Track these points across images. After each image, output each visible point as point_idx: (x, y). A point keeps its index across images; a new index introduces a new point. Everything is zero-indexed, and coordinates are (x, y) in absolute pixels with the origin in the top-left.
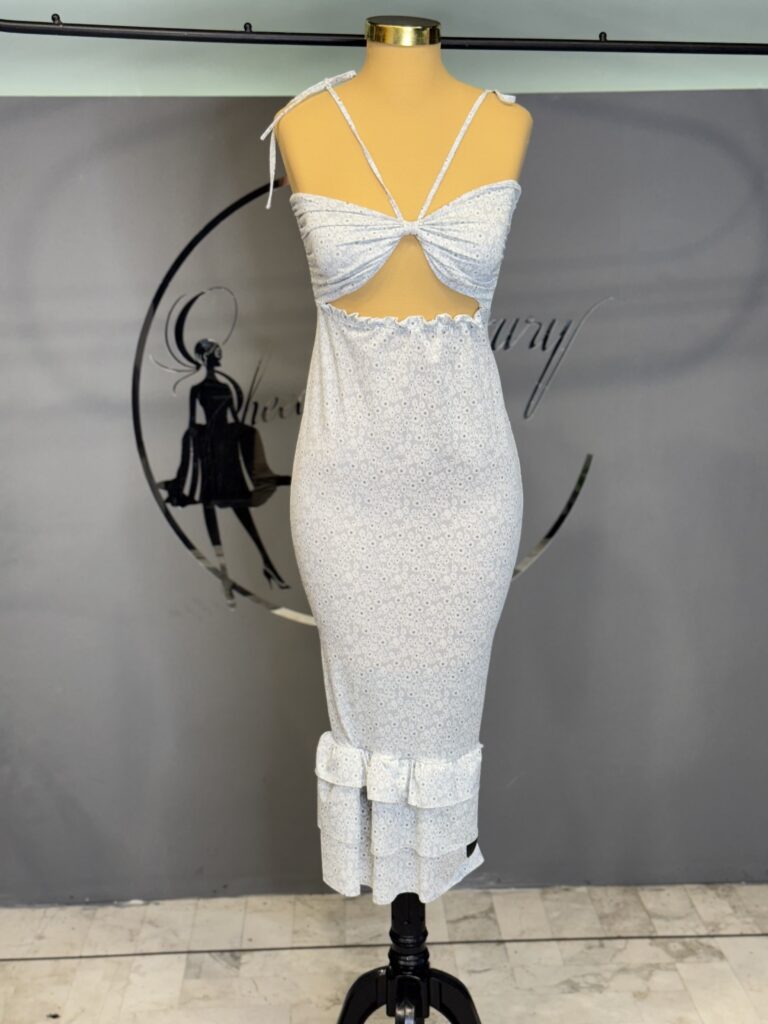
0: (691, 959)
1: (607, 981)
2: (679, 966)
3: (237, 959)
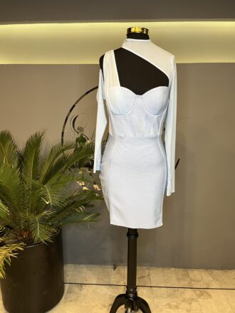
1: (180, 304)
2: (199, 300)
3: (81, 287)
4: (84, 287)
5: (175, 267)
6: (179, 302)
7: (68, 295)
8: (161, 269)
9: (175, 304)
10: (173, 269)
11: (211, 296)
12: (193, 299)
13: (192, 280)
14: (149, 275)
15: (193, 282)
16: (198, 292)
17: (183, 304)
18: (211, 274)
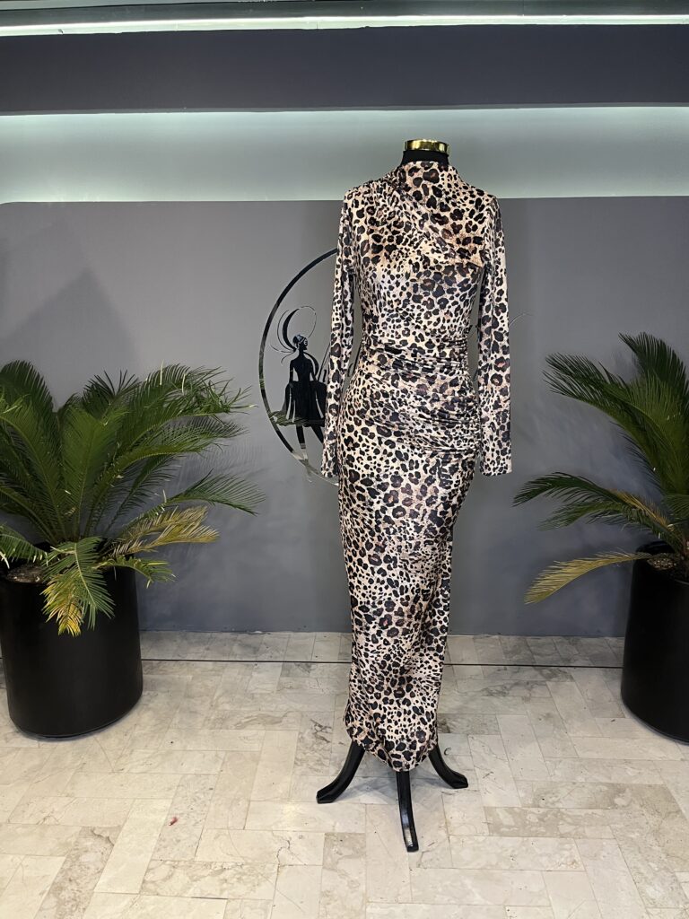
0: (554, 679)
1: (509, 690)
2: (548, 683)
3: (309, 667)
4: (313, 666)
5: (499, 634)
6: (508, 687)
7: (284, 679)
9: (499, 689)
10: (497, 637)
11: (572, 678)
12: (536, 683)
13: (533, 653)
15: (535, 657)
16: (546, 671)
17: (516, 687)
18: (573, 645)
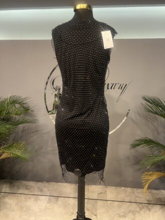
0: (143, 210)
1: (127, 214)
2: (141, 212)
4: (59, 198)
5: (124, 187)
7: (48, 205)
8: (115, 187)
9: (123, 214)
10: (123, 188)
11: (150, 210)
12: (137, 211)
13: (136, 196)
14: (106, 192)
15: (137, 199)
16: (140, 205)
